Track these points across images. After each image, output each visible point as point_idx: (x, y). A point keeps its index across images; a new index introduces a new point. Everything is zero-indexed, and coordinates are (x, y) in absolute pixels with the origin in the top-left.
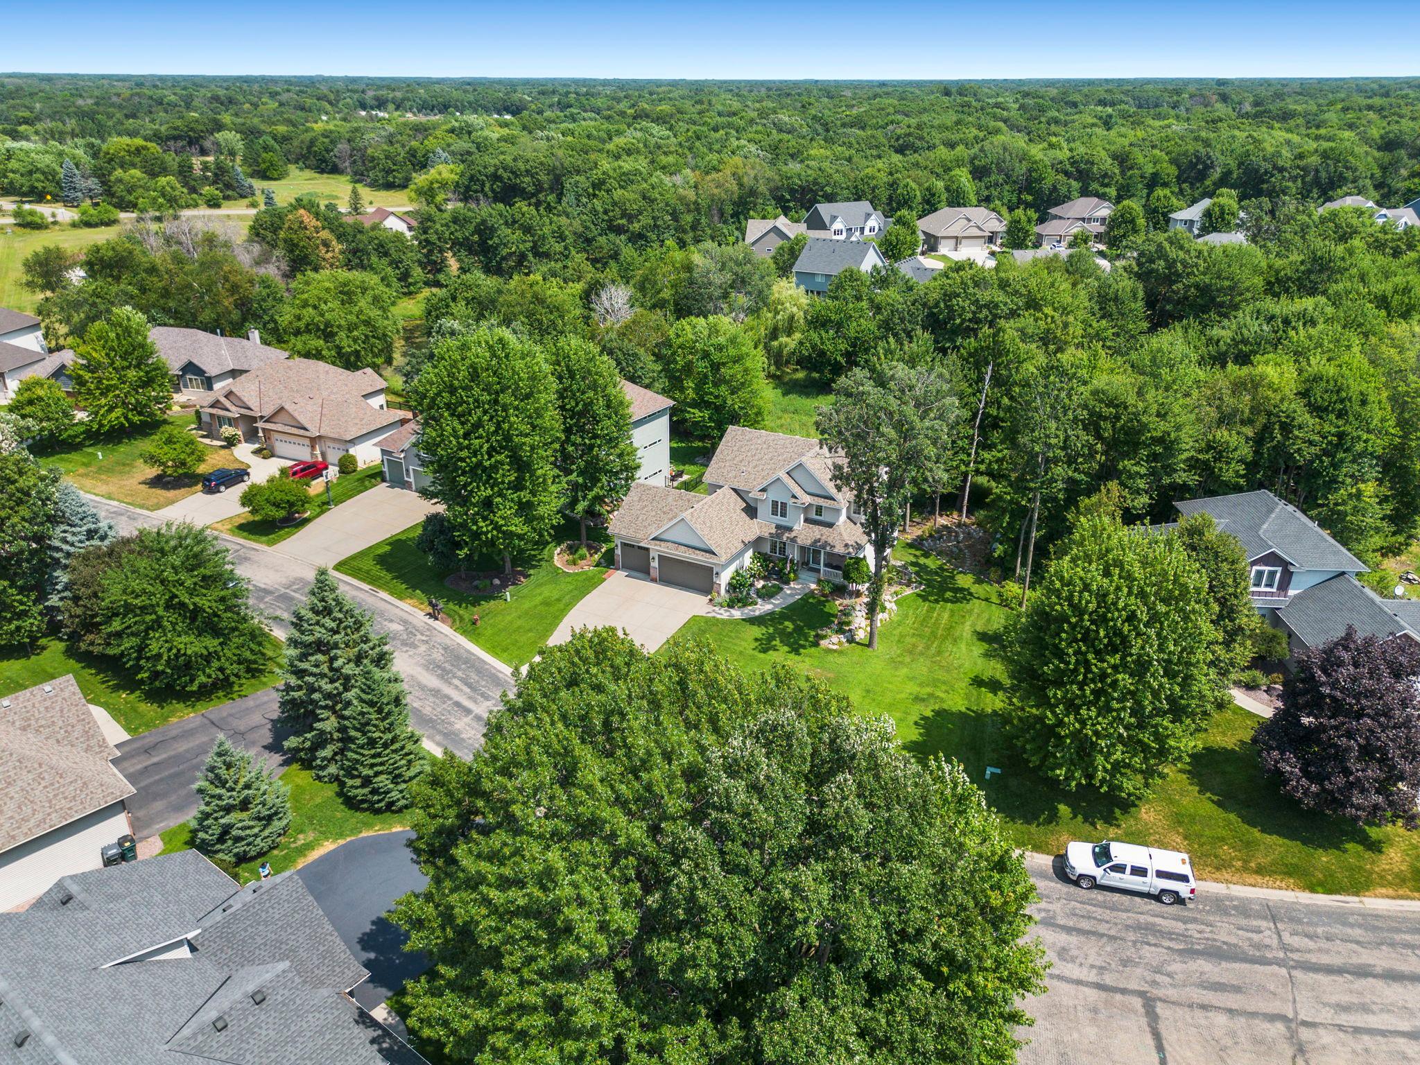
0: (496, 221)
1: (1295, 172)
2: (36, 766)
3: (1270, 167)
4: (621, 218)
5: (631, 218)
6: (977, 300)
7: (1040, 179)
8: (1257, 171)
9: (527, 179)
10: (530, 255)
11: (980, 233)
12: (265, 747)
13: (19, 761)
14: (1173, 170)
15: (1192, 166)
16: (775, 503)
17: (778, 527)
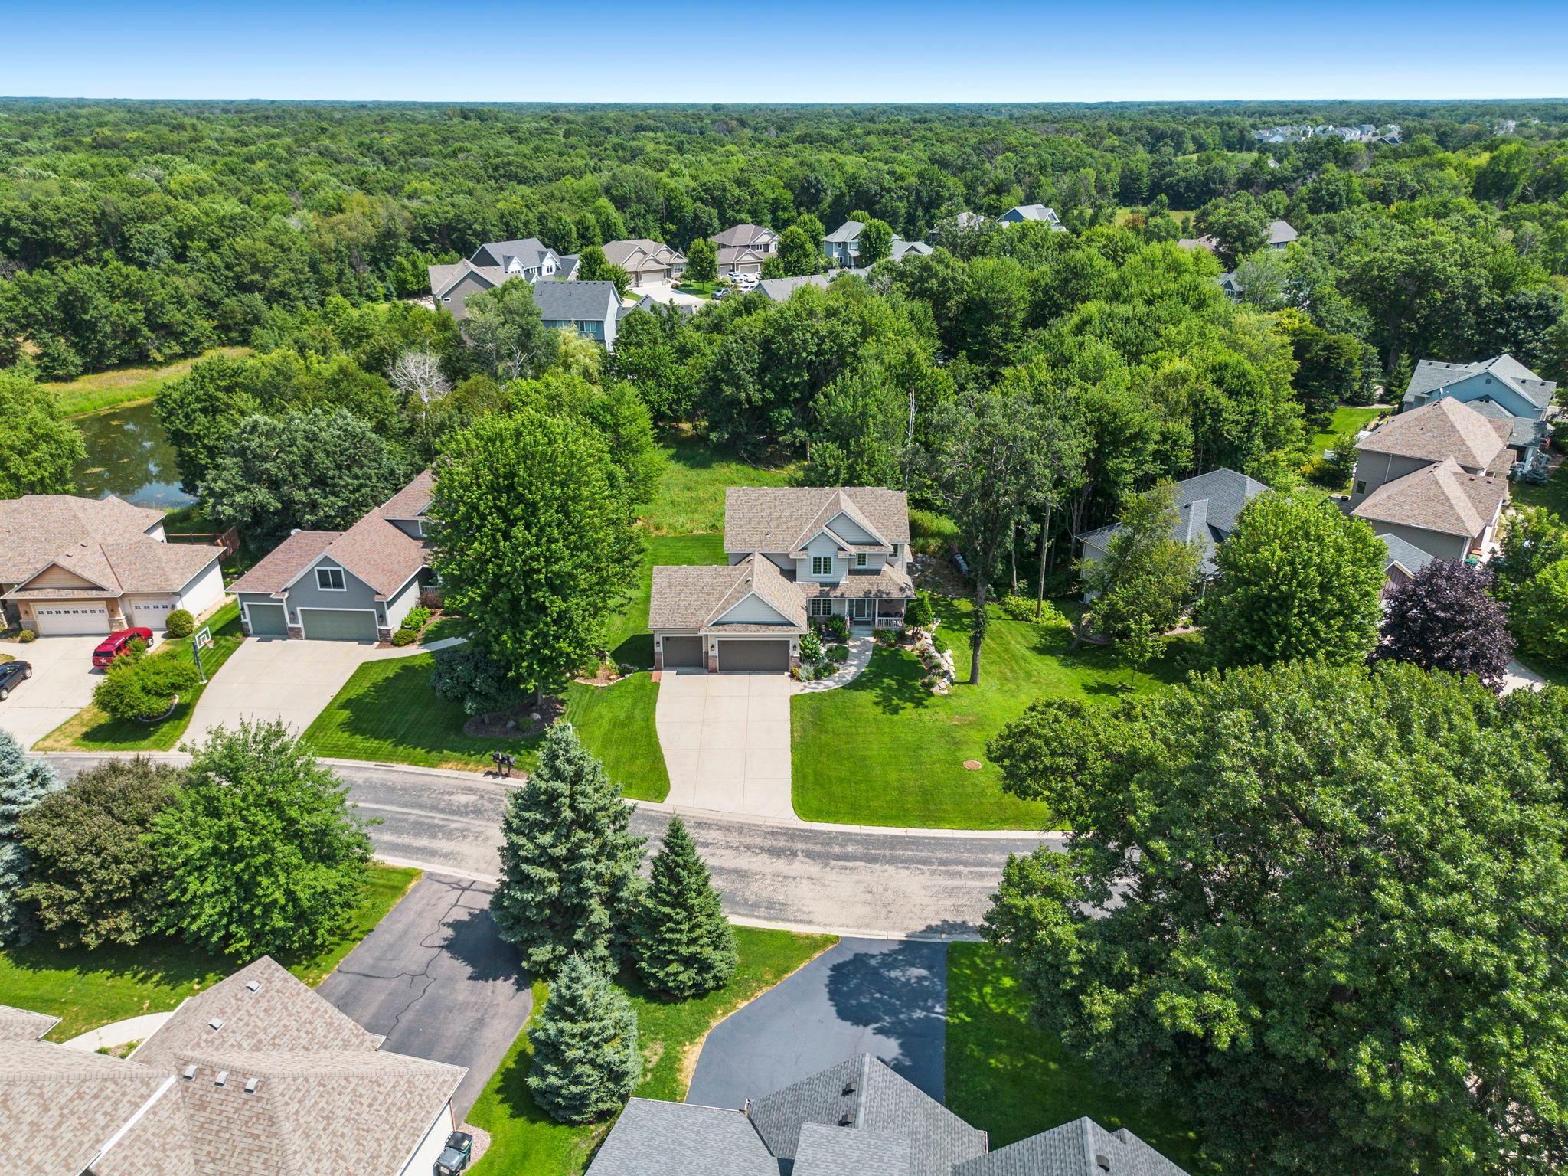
0: (89, 289)
1: (900, 193)
2: (343, 1083)
3: (878, 188)
4: (253, 273)
5: (267, 273)
6: (817, 332)
7: (680, 208)
8: (867, 193)
9: (64, 232)
10: (145, 331)
11: (659, 267)
12: (470, 978)
13: (320, 1084)
14: (788, 195)
15: (805, 190)
16: (817, 561)
17: (822, 585)
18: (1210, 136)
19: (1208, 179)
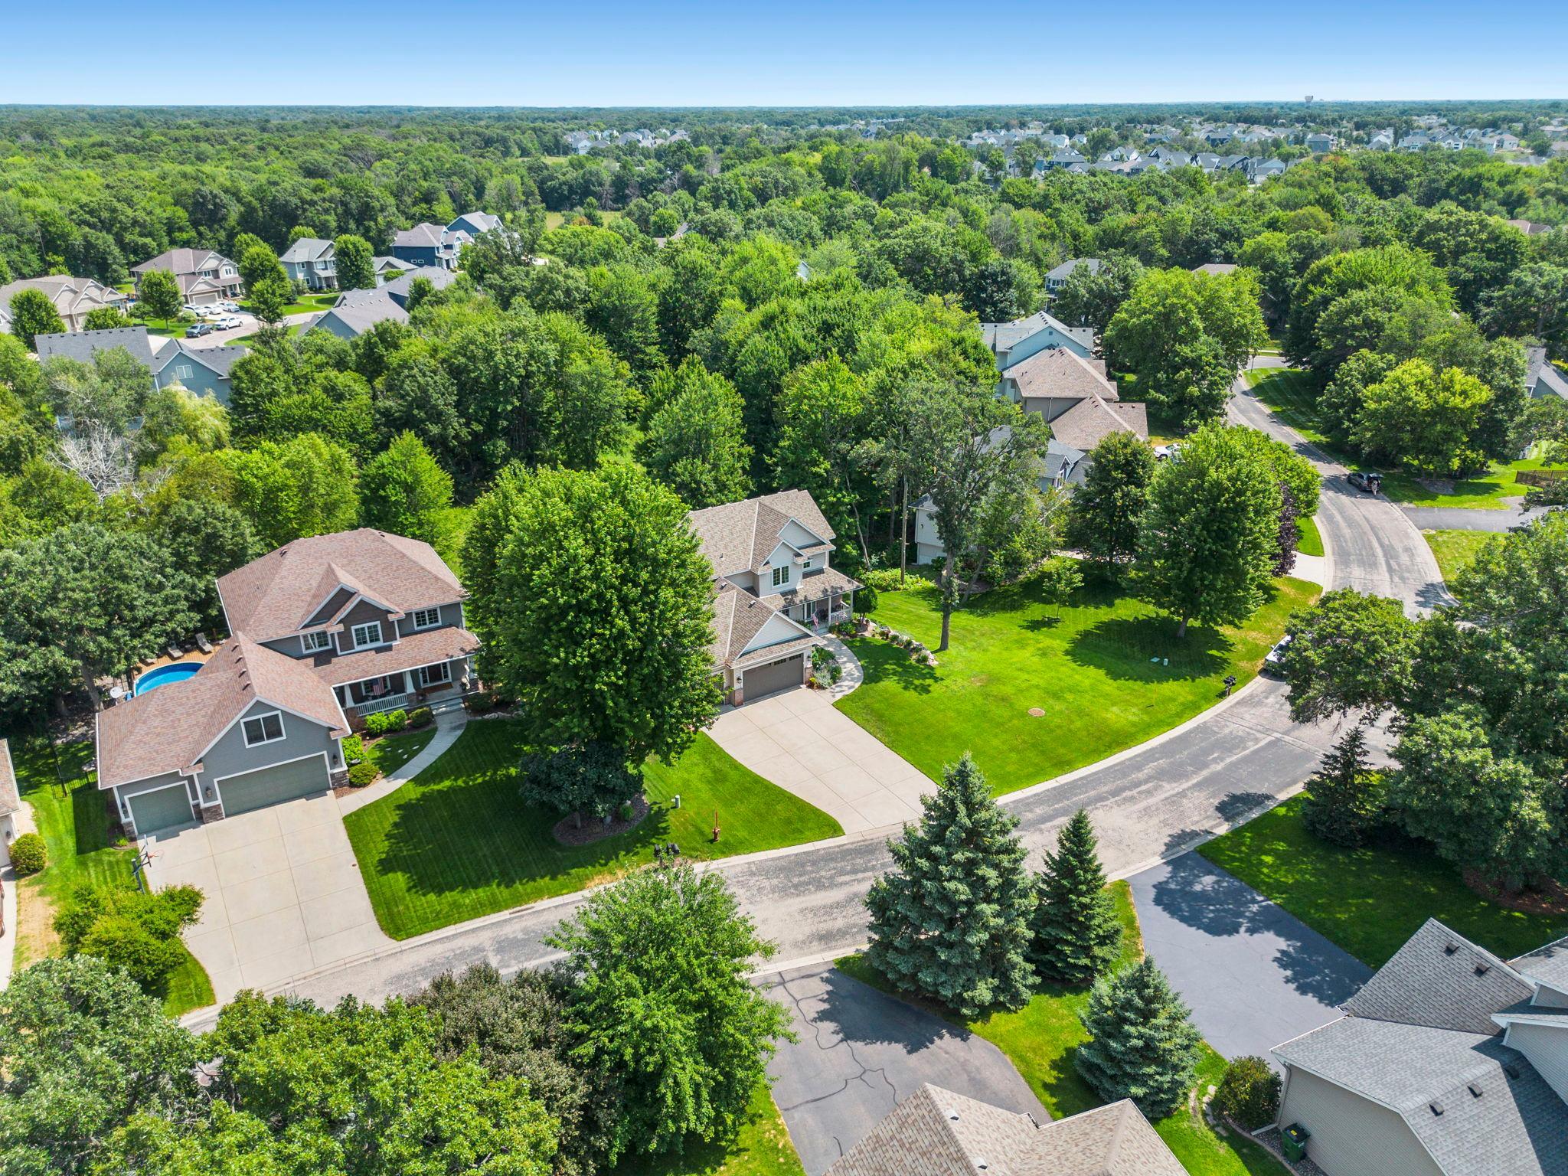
3: (297, 200)
8: (286, 206)
15: (199, 206)
16: (776, 572)
17: (784, 594)
18: (529, 140)
19: (588, 182)
